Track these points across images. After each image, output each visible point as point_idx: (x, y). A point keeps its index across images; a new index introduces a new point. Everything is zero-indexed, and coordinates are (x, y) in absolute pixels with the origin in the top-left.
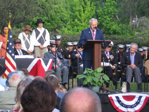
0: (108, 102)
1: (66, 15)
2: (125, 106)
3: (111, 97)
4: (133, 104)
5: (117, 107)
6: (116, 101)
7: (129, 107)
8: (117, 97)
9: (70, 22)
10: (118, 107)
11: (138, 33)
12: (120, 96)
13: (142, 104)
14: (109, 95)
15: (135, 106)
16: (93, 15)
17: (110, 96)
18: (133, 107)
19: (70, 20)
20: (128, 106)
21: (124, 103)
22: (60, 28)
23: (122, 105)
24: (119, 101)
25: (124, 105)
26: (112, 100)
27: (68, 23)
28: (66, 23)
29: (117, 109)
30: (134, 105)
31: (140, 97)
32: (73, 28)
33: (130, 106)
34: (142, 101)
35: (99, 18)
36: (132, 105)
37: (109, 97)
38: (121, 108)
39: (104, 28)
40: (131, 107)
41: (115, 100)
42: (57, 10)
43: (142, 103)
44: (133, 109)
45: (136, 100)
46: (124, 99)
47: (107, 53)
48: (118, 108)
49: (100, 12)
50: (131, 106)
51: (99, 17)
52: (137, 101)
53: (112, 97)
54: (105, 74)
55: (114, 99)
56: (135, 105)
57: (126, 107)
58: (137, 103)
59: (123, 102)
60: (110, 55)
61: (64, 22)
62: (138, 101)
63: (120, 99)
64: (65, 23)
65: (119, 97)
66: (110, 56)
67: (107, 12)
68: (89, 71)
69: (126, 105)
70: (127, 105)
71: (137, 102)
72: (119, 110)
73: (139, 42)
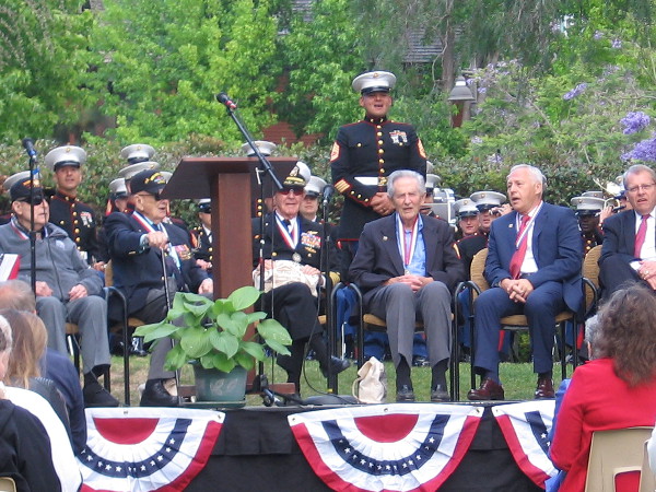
0: (289, 452)
1: (134, 62)
2: (367, 464)
3: (302, 427)
4: (406, 455)
5: (333, 470)
6: (324, 443)
7: (388, 467)
8: (331, 427)
9: (154, 99)
10: (334, 474)
11: (484, 142)
12: (345, 417)
13: (451, 455)
14: (290, 418)
15: (417, 465)
16: (264, 58)
17: (294, 420)
18: (408, 470)
19: (151, 88)
20: (384, 463)
21: (365, 453)
22: (106, 127)
23: (356, 459)
24: (341, 445)
25: (363, 462)
26: (308, 438)
27: (142, 100)
28: (133, 103)
29: (332, 481)
30: (411, 458)
31: (441, 421)
32: (166, 124)
33: (392, 467)
34: (451, 438)
35: (292, 73)
36: (404, 461)
37: (292, 423)
38: (352, 475)
39: (321, 121)
40: (399, 468)
41: (319, 439)
42: (72, 38)
43: (447, 448)
44: (406, 476)
45: (419, 434)
46: (364, 431)
47: (287, 223)
48: (334, 477)
49: (301, 45)
50: (396, 463)
51: (295, 67)
52: (427, 439)
53: (307, 426)
54: (269, 317)
55: (318, 433)
56: (418, 457)
57: (375, 468)
58: (427, 450)
59: (357, 445)
60: (301, 231)
61: (123, 95)
62: (432, 440)
63: (344, 434)
64: (128, 101)
65: (340, 424)
66: (300, 238)
67: (330, 45)
68: (191, 308)
69: (376, 463)
70: (379, 459)
71: (423, 445)
72: (342, 487)
73: (466, 176)
